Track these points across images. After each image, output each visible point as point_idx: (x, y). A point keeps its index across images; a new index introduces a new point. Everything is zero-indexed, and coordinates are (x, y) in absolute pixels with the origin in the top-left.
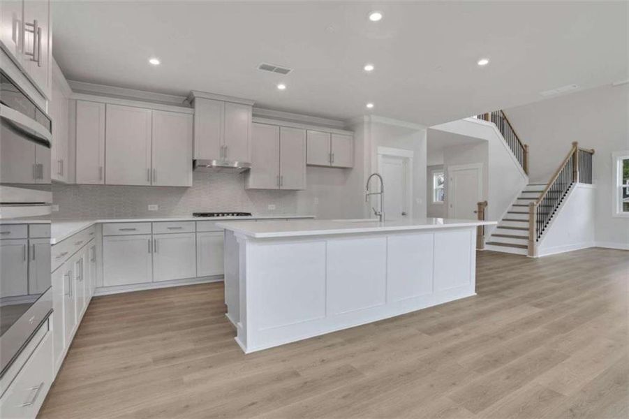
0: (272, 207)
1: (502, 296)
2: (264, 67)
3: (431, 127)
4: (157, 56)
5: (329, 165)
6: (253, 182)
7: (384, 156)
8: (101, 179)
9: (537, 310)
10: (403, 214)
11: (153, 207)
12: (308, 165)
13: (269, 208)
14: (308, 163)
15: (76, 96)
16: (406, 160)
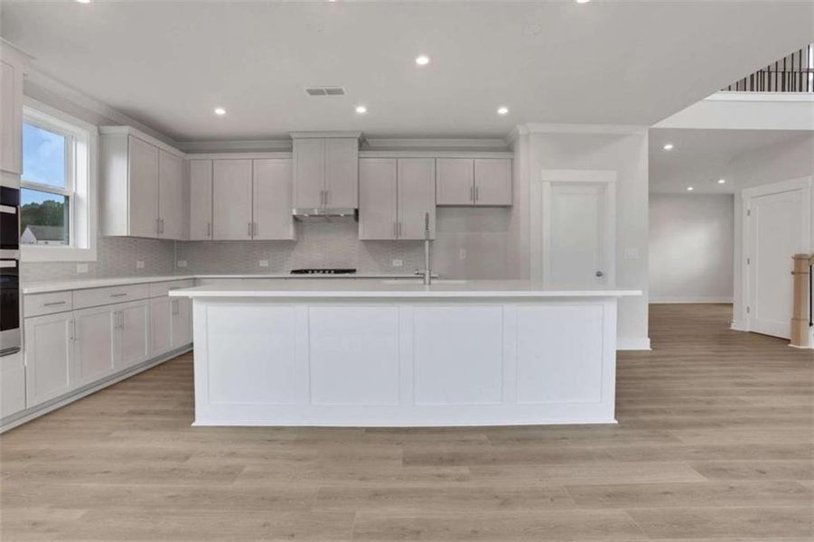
0: (397, 263)
1: (666, 436)
2: (312, 92)
3: (655, 126)
4: (221, 105)
5: (472, 203)
6: (364, 231)
7: (552, 184)
8: (209, 235)
9: (700, 479)
10: (599, 274)
11: (264, 263)
12: (438, 206)
13: (394, 264)
14: (438, 203)
15: (190, 157)
16: (602, 187)
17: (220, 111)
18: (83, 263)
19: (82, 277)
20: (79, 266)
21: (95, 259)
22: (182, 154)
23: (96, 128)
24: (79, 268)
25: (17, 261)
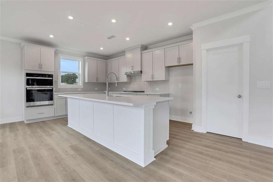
4: (101, 47)
6: (144, 78)
14: (166, 66)
17: (102, 49)
18: (80, 88)
19: (79, 91)
20: (78, 89)
21: (83, 88)
22: (106, 60)
23: (82, 58)
24: (79, 90)
25: (53, 88)
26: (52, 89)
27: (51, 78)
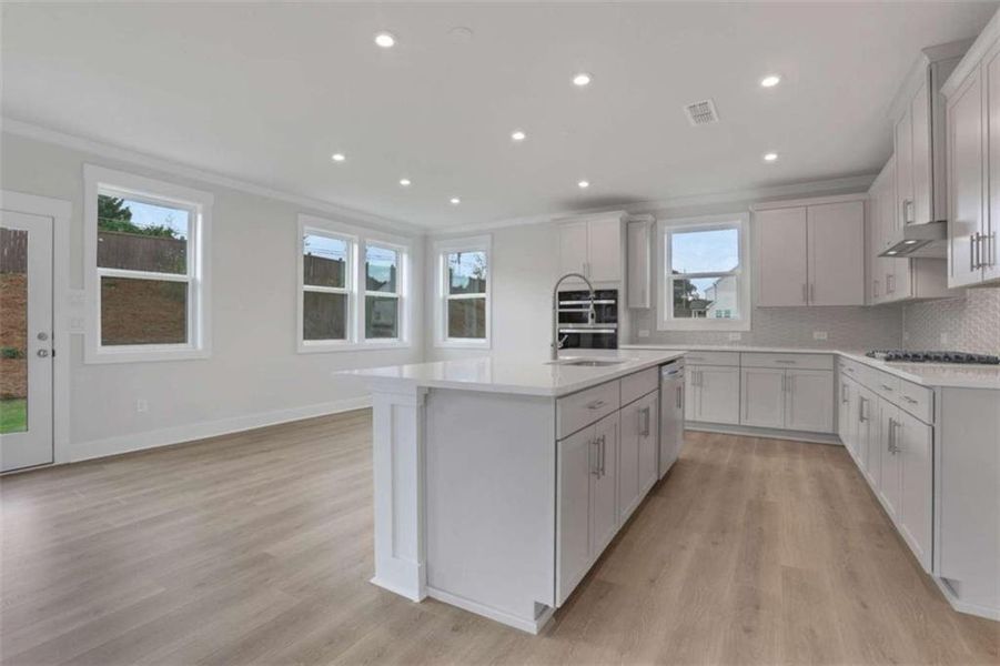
18: (735, 332)
20: (731, 335)
21: (748, 329)
24: (731, 337)
25: (616, 330)
26: (613, 331)
27: (613, 302)
